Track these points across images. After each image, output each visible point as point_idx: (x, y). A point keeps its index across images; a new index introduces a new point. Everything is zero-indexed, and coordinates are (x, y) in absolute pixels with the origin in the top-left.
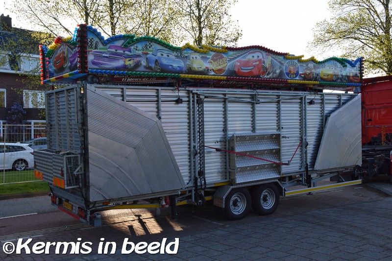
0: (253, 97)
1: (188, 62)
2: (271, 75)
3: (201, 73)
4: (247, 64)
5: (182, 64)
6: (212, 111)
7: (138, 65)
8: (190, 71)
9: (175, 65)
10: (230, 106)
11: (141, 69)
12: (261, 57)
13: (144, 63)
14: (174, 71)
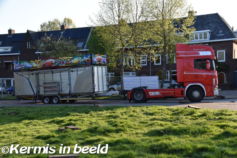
0: (52, 71)
1: (32, 65)
2: (55, 65)
3: (36, 67)
4: (47, 63)
5: (31, 66)
6: (41, 76)
7: (22, 67)
8: (33, 67)
9: (30, 66)
10: (45, 74)
11: (23, 68)
12: (51, 60)
13: (23, 67)
14: (30, 68)
